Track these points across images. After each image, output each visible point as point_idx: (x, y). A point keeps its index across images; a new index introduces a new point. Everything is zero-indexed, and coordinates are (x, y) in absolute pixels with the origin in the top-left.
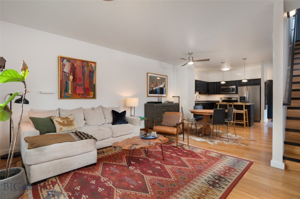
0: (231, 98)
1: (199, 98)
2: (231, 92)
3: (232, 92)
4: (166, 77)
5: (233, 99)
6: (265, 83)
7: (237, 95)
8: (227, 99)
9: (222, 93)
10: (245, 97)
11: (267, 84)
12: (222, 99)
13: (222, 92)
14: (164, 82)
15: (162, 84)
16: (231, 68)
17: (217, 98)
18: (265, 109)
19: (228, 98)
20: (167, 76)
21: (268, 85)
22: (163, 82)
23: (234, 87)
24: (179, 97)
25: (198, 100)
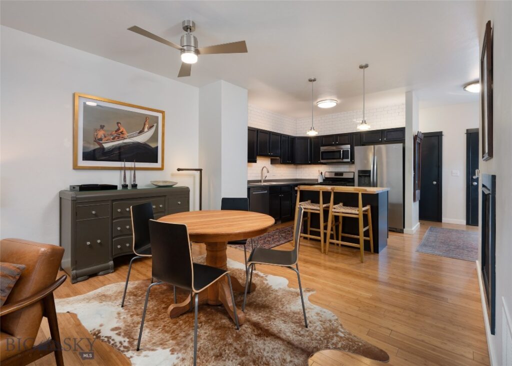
0: (341, 174)
1: (268, 172)
2: (341, 161)
3: (343, 158)
4: (160, 115)
5: (345, 176)
6: (415, 138)
7: (353, 166)
8: (333, 176)
9: (322, 161)
10: (370, 171)
11: (418, 141)
12: (323, 174)
13: (322, 159)
14: (151, 127)
15: (141, 132)
16: (339, 101)
17: (314, 173)
18: (414, 200)
19: (336, 174)
20: (163, 112)
21: (420, 144)
22: (147, 126)
23: (347, 147)
24: (200, 170)
25: (267, 179)
